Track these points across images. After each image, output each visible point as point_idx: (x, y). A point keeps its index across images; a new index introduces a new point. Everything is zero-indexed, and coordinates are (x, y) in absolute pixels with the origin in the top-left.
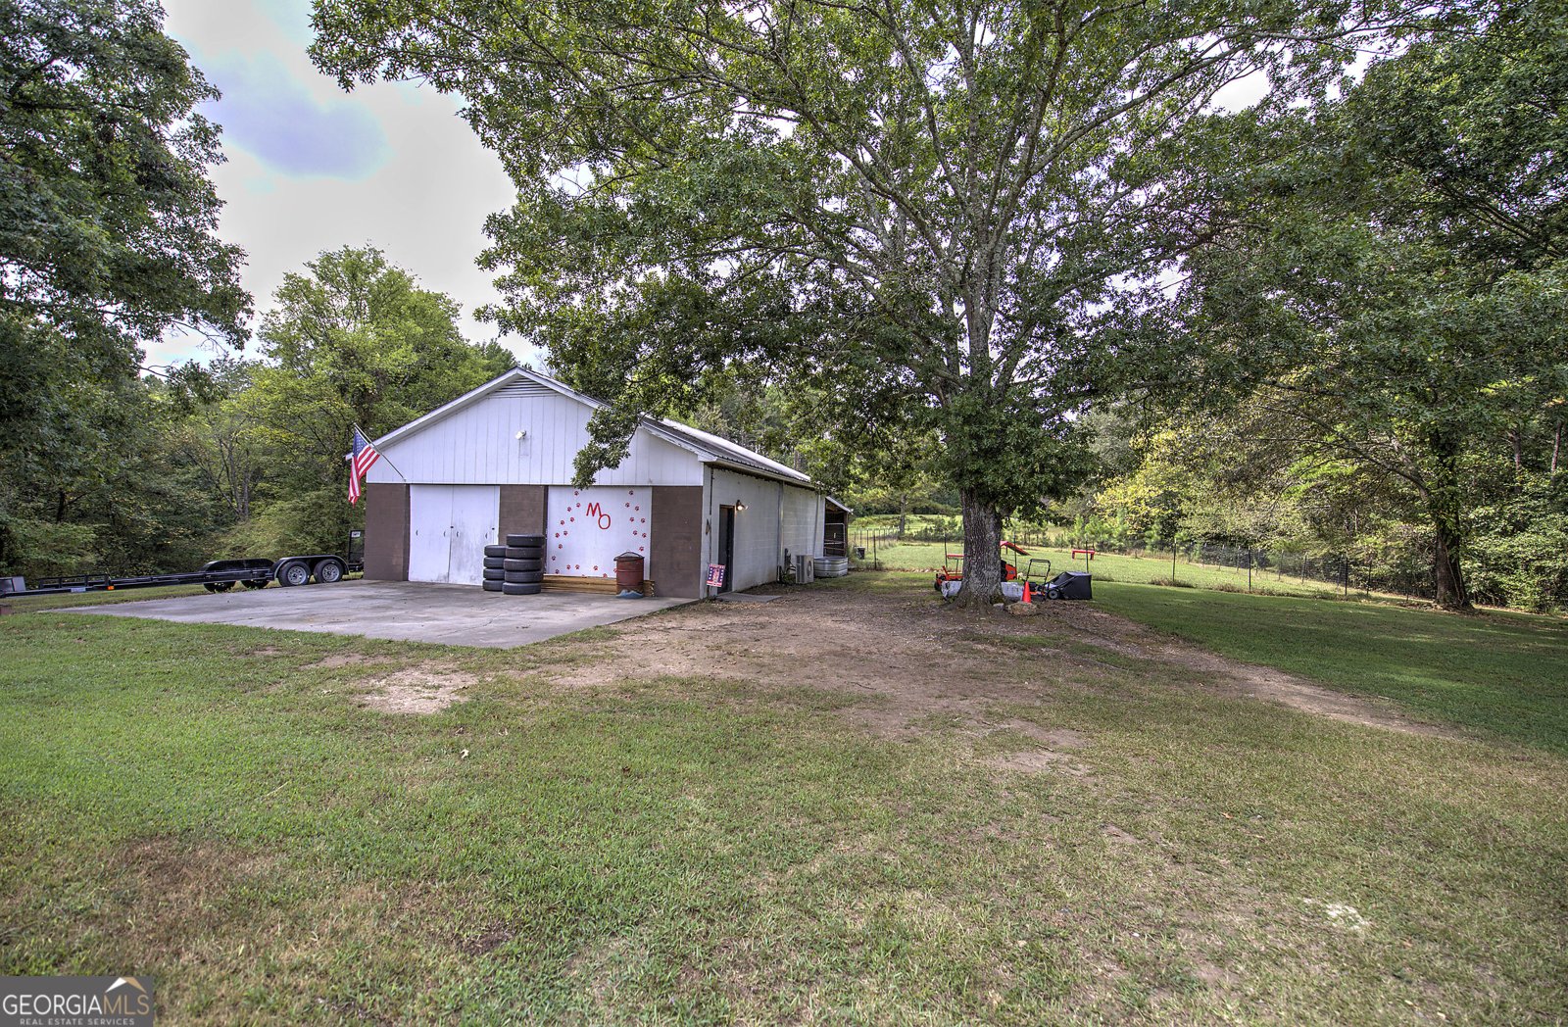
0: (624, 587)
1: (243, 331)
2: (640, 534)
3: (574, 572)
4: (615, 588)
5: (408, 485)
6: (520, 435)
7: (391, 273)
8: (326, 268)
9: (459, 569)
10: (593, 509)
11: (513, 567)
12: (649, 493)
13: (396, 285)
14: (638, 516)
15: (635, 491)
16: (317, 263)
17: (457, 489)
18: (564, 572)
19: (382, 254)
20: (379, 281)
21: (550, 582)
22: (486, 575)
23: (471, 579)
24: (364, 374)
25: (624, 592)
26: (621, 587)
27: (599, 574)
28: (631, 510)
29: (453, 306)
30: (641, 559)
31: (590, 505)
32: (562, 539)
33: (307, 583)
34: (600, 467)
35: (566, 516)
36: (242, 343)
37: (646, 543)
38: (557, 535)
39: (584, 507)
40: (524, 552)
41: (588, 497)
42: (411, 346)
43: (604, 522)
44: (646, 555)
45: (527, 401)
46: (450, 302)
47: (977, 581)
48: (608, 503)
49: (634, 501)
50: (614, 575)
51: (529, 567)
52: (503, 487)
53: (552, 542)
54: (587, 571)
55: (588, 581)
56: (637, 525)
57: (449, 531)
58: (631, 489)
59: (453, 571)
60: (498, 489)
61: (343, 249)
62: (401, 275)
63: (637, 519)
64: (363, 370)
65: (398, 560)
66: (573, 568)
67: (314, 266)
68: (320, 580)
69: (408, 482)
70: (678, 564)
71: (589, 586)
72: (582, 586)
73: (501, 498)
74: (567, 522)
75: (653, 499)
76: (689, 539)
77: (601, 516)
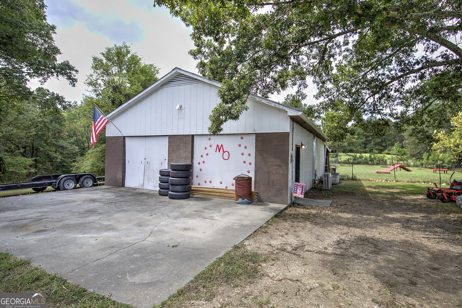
0: (240, 197)
1: (75, 79)
2: (247, 163)
3: (208, 185)
4: (234, 196)
5: (124, 137)
6: (178, 106)
7: (133, 55)
8: (108, 55)
9: (148, 181)
10: (219, 148)
11: (174, 182)
12: (254, 137)
13: (135, 60)
14: (246, 152)
15: (244, 137)
16: (105, 53)
17: (147, 139)
18: (203, 185)
19: (129, 48)
20: (128, 59)
21: (195, 190)
22: (160, 186)
23: (153, 188)
24: (121, 95)
25: (240, 200)
26: (238, 197)
27: (223, 186)
28: (242, 148)
29: (157, 69)
30: (250, 179)
31: (218, 146)
32: (202, 166)
33: (75, 188)
34: (225, 121)
35: (204, 153)
36: (74, 84)
37: (252, 168)
38: (199, 164)
39: (214, 147)
40: (181, 174)
41: (217, 141)
42: (139, 84)
43: (226, 155)
44: (252, 175)
45: (182, 88)
46: (156, 68)
48: (228, 144)
49: (244, 143)
50: (234, 188)
51: (183, 182)
52: (170, 137)
53: (196, 168)
54: (216, 185)
55: (217, 190)
56: (246, 158)
57: (144, 161)
58: (242, 135)
59: (146, 182)
60: (167, 138)
61: (114, 46)
62: (136, 57)
63: (246, 154)
64: (121, 94)
65: (119, 176)
66: (208, 182)
67: (103, 54)
68: (82, 186)
69: (124, 135)
70: (273, 182)
71: (217, 194)
72: (213, 193)
73: (169, 142)
74: (205, 155)
75: (257, 141)
76: (280, 166)
77: (224, 152)
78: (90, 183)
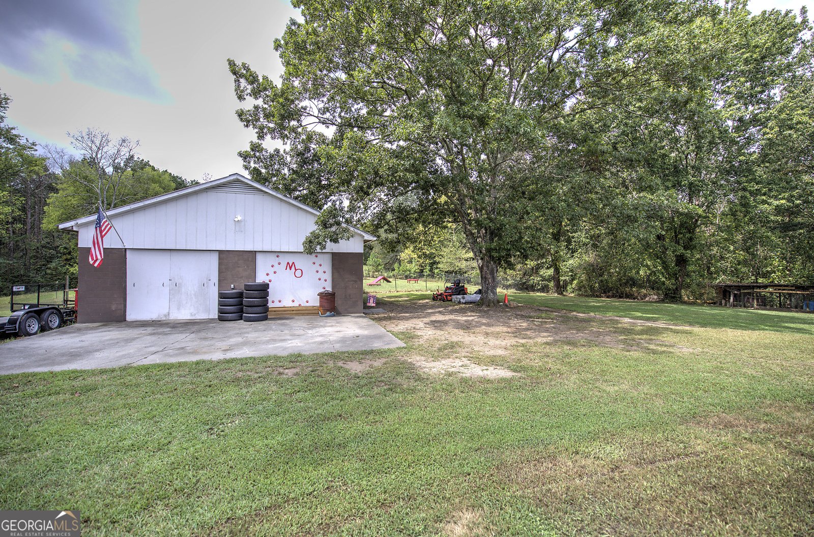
2: (323, 280)
3: (277, 305)
5: (126, 249)
9: (179, 309)
12: (329, 256)
14: (321, 270)
15: (319, 256)
17: (174, 254)
22: (220, 310)
23: (191, 315)
27: (296, 304)
28: (317, 267)
31: (288, 263)
35: (271, 271)
37: (327, 285)
39: (284, 264)
41: (286, 258)
43: (298, 273)
47: (492, 294)
48: (300, 262)
49: (318, 261)
52: (221, 252)
54: (287, 303)
56: (321, 274)
57: (167, 282)
58: (316, 254)
60: (217, 253)
63: (321, 271)
65: (118, 306)
66: (276, 302)
69: (126, 247)
70: (350, 295)
71: (294, 312)
72: (289, 312)
73: (220, 259)
74: (271, 273)
75: (333, 260)
76: (356, 281)
77: (296, 270)
78: (56, 321)
